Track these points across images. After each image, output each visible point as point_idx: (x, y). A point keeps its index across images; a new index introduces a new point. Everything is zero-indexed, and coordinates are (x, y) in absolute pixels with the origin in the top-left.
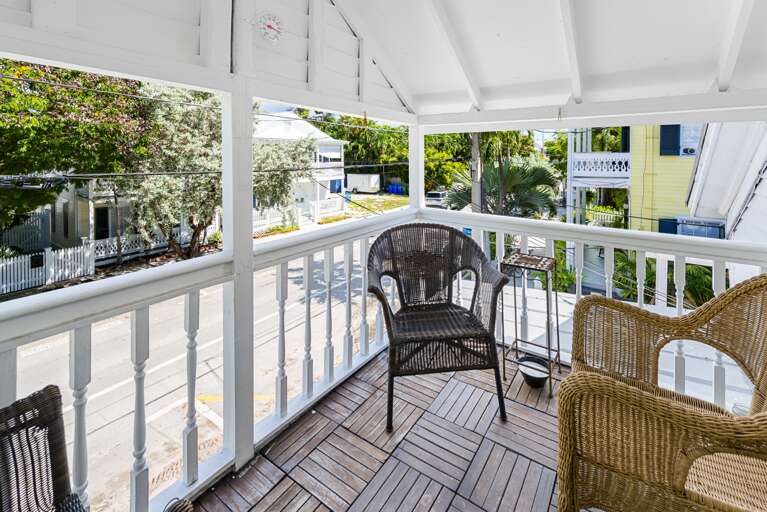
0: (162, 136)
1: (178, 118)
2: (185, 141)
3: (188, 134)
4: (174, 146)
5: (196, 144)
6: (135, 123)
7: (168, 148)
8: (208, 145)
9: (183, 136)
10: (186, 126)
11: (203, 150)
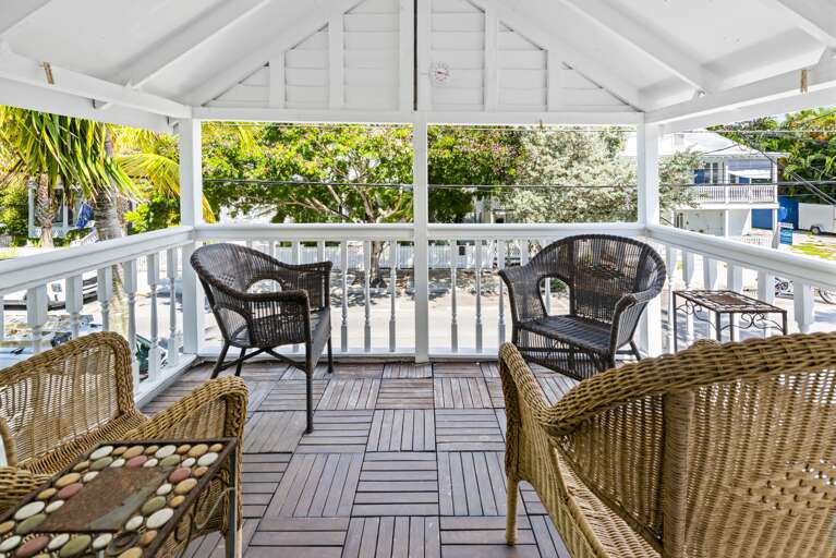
0: (527, 159)
1: (542, 142)
2: (546, 163)
3: (549, 157)
4: (537, 167)
5: (555, 165)
6: (505, 150)
7: (533, 169)
8: (569, 166)
9: (544, 158)
10: (547, 149)
11: (564, 171)
